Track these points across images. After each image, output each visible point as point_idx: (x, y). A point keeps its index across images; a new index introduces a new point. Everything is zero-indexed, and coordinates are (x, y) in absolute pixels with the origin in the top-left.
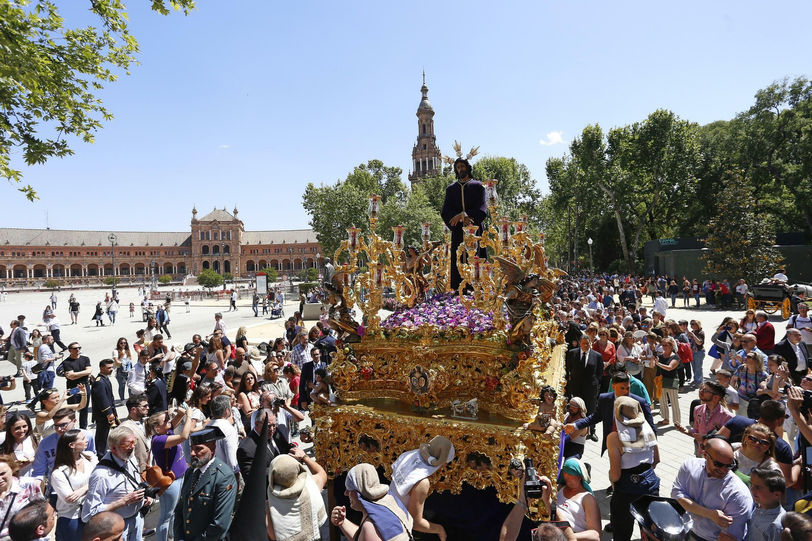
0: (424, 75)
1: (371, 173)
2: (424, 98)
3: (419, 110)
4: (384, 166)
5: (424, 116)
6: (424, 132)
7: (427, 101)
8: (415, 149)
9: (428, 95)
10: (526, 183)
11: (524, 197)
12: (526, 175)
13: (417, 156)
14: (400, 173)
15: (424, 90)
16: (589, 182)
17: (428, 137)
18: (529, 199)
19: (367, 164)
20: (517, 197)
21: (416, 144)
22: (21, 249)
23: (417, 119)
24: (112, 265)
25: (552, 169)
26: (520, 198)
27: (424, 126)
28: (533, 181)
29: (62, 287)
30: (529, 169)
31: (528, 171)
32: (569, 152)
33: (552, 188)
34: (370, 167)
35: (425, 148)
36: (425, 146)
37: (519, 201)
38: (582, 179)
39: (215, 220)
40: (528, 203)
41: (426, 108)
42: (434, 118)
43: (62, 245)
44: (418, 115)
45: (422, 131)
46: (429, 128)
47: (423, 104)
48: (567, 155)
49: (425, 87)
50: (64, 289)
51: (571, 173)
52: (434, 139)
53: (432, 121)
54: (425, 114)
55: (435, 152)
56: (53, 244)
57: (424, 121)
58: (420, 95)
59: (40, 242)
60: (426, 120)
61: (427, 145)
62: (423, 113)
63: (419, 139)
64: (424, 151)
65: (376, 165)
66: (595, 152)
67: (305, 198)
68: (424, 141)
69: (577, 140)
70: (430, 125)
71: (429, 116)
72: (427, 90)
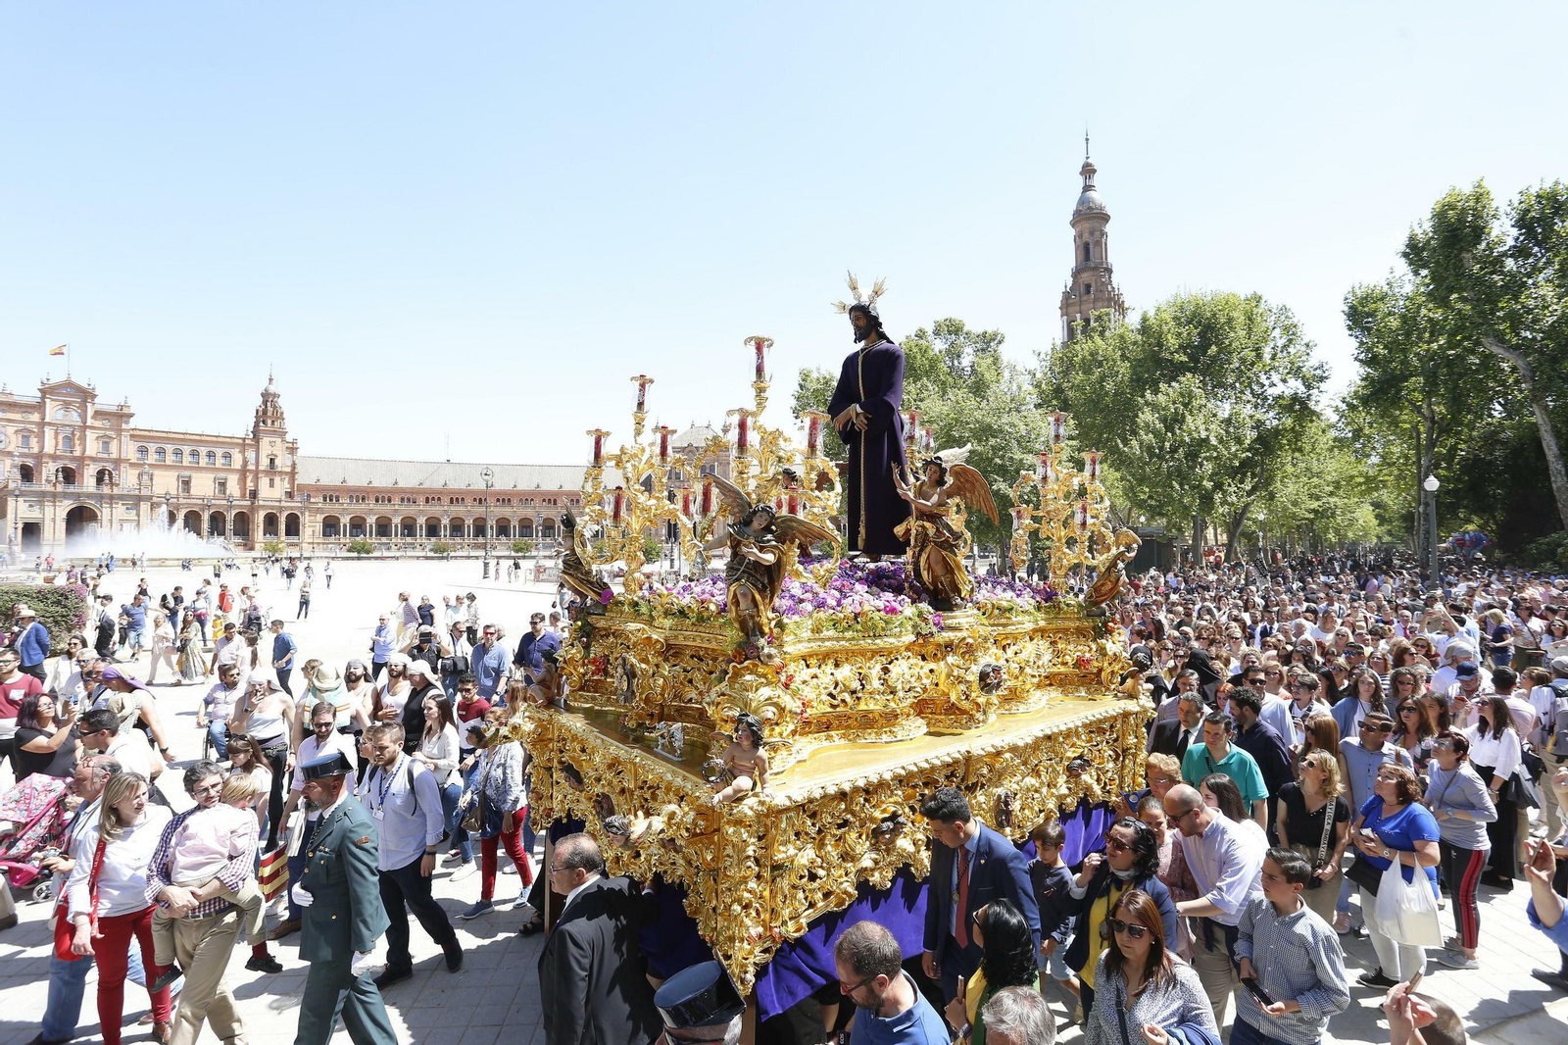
0: (1087, 140)
1: (939, 345)
2: (1087, 188)
3: (1076, 213)
4: (965, 329)
5: (1086, 225)
6: (1087, 257)
7: (1091, 194)
8: (1067, 296)
9: (1096, 180)
10: (1292, 350)
11: (1284, 381)
12: (1291, 331)
13: (1071, 310)
14: (1000, 342)
15: (1088, 171)
16: (1452, 334)
17: (1095, 269)
18: (1295, 386)
19: (929, 329)
20: (1267, 383)
21: (1070, 285)
22: (412, 493)
23: (1072, 232)
24: (485, 520)
25: (1360, 315)
26: (1273, 385)
27: (1087, 245)
28: (1307, 345)
29: (452, 554)
30: (1299, 316)
31: (1295, 320)
32: (1402, 267)
33: (1362, 356)
34: (937, 333)
35: (1088, 292)
36: (1088, 287)
37: (1272, 392)
38: (1435, 328)
39: (690, 445)
40: (1295, 398)
41: (1090, 208)
42: (1109, 228)
43: (463, 487)
44: (1073, 224)
45: (1081, 257)
46: (1098, 249)
47: (1083, 201)
48: (1398, 274)
49: (1091, 165)
50: (456, 557)
51: (1409, 321)
52: (1109, 271)
53: (1103, 234)
54: (1090, 221)
55: (1110, 299)
56: (453, 485)
57: (1086, 237)
58: (1080, 182)
59: (435, 483)
60: (1092, 233)
61: (1093, 285)
62: (1084, 220)
63: (1076, 274)
64: (1085, 298)
65: (953, 328)
66: (1469, 255)
67: (798, 399)
68: (1086, 277)
69: (1418, 231)
70: (1098, 243)
71: (1095, 224)
72: (1094, 171)
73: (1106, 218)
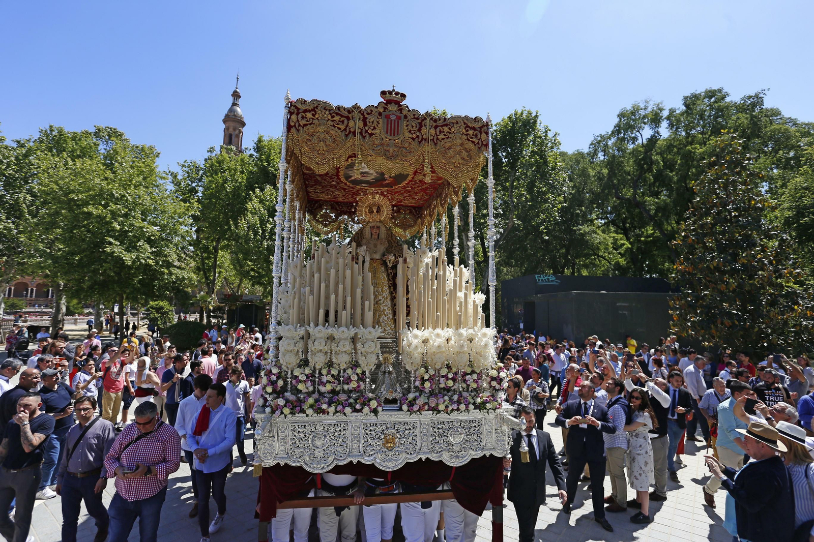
0: (238, 78)
2: (234, 104)
3: (227, 116)
5: (231, 124)
6: (230, 142)
7: (237, 109)
9: (240, 102)
15: (236, 95)
23: (224, 126)
27: (231, 136)
41: (235, 116)
42: (244, 130)
44: (224, 121)
45: (227, 141)
46: (236, 139)
47: (231, 110)
49: (238, 93)
53: (241, 132)
54: (234, 123)
57: (231, 130)
60: (235, 129)
62: (231, 121)
70: (238, 136)
71: (238, 125)
72: (240, 97)
73: (243, 124)
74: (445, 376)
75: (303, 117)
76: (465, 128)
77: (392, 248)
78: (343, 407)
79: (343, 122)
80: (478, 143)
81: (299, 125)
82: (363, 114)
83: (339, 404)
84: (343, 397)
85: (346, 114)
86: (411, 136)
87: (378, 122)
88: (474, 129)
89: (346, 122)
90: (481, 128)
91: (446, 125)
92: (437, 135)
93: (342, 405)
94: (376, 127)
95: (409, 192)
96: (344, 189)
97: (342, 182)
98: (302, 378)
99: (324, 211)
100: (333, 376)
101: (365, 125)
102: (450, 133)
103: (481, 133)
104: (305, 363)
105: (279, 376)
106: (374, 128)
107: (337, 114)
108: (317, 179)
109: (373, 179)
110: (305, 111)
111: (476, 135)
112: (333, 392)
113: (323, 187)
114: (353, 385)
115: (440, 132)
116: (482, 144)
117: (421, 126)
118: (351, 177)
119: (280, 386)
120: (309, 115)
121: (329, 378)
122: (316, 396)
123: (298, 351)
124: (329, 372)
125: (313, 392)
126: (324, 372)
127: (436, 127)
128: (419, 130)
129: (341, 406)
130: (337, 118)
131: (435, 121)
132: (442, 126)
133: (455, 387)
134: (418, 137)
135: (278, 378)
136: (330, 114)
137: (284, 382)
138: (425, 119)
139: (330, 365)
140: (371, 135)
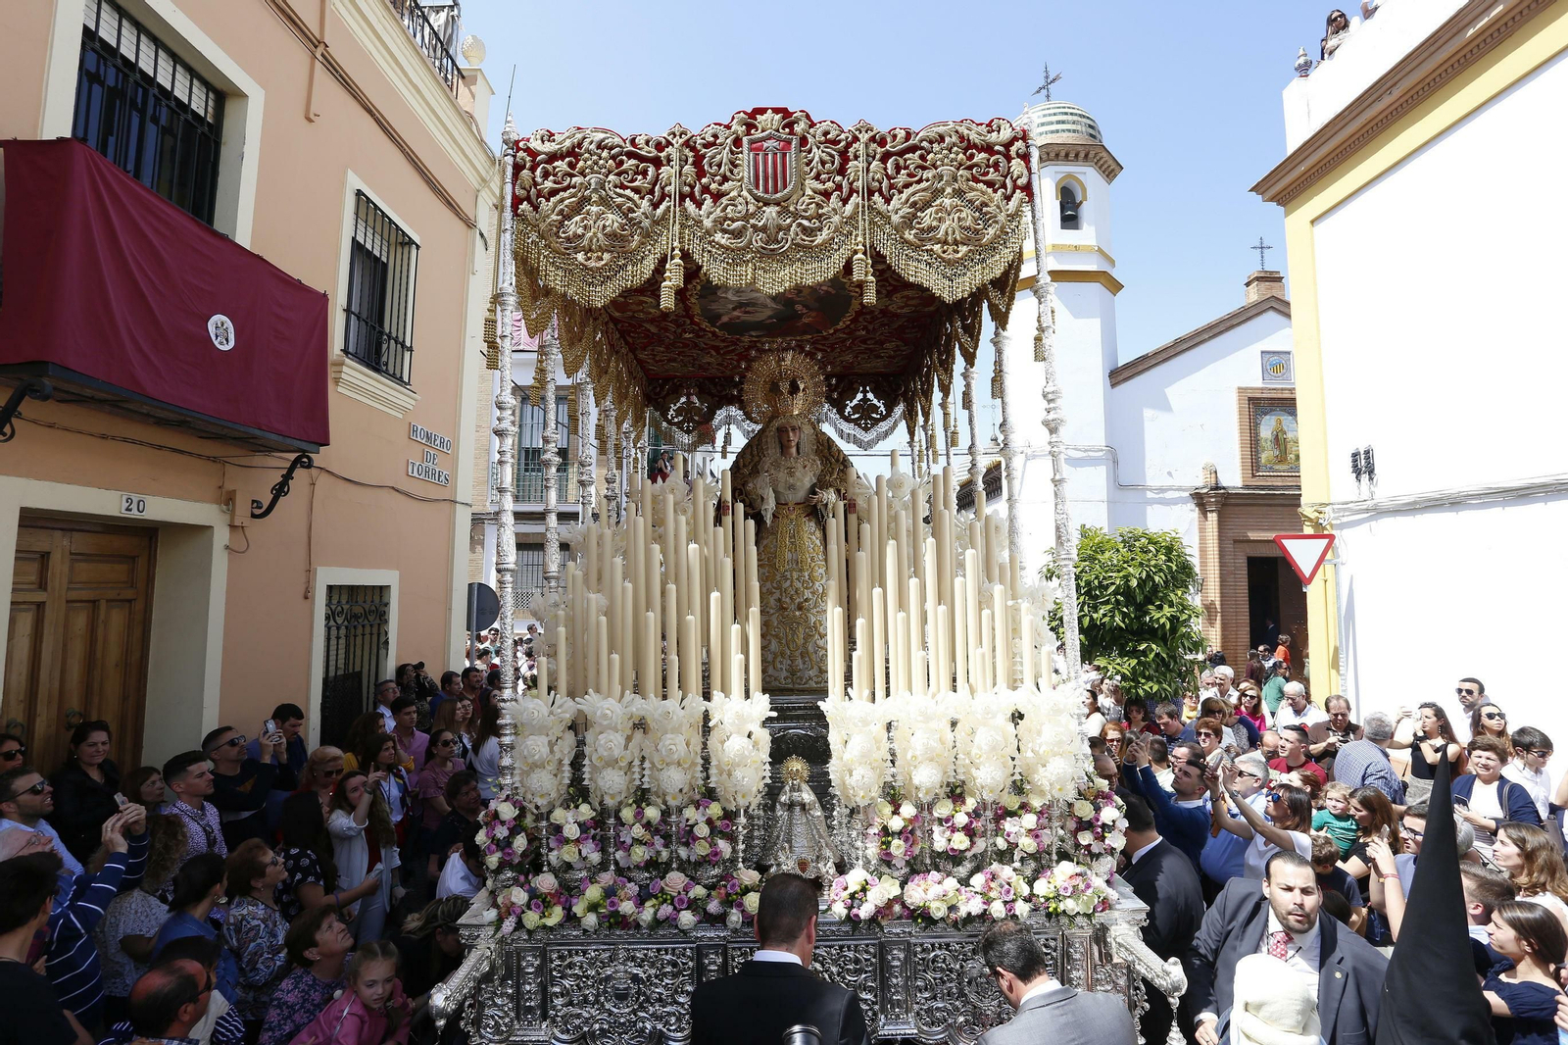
74: (947, 820)
75: (546, 175)
76: (965, 150)
77: (831, 474)
78: (675, 908)
79: (645, 173)
80: (1004, 186)
81: (539, 194)
82: (693, 149)
83: (665, 901)
84: (676, 880)
85: (649, 151)
86: (820, 187)
87: (732, 163)
88: (988, 149)
89: (651, 170)
90: (1008, 145)
91: (913, 149)
92: (889, 178)
93: (672, 904)
94: (728, 174)
95: (864, 342)
96: (717, 349)
97: (704, 330)
98: (571, 831)
99: (683, 400)
100: (648, 825)
101: (701, 173)
102: (924, 168)
103: (1009, 159)
104: (578, 791)
105: (516, 828)
106: (725, 179)
107: (630, 155)
108: (649, 330)
109: (770, 317)
110: (553, 157)
111: (996, 165)
112: (652, 865)
113: (667, 348)
114: (701, 849)
115: (898, 169)
116: (1015, 187)
117: (845, 159)
118: (719, 316)
119: (520, 850)
120: (561, 165)
121: (638, 831)
122: (607, 878)
123: (560, 761)
124: (639, 815)
125: (603, 866)
126: (627, 814)
127: (885, 158)
128: (842, 171)
129: (670, 908)
130: (630, 163)
131: (882, 142)
132: (901, 153)
133: (975, 850)
134: (839, 187)
135: (514, 831)
136: (613, 158)
137: (530, 841)
138: (856, 139)
139: (642, 797)
140: (717, 197)
